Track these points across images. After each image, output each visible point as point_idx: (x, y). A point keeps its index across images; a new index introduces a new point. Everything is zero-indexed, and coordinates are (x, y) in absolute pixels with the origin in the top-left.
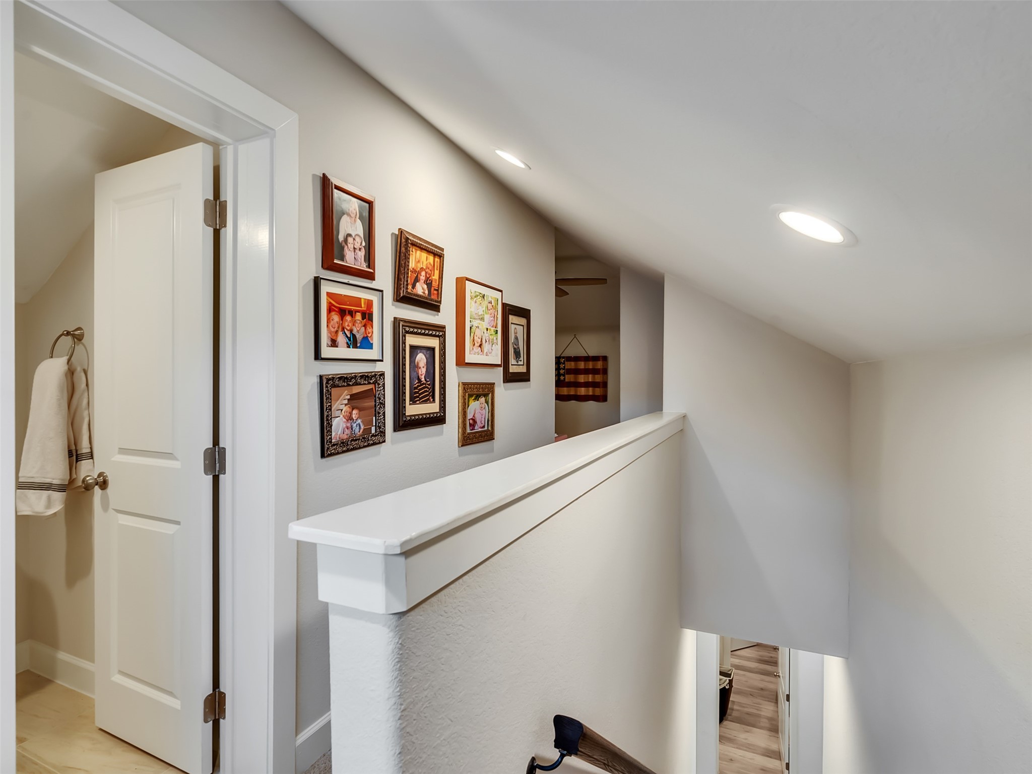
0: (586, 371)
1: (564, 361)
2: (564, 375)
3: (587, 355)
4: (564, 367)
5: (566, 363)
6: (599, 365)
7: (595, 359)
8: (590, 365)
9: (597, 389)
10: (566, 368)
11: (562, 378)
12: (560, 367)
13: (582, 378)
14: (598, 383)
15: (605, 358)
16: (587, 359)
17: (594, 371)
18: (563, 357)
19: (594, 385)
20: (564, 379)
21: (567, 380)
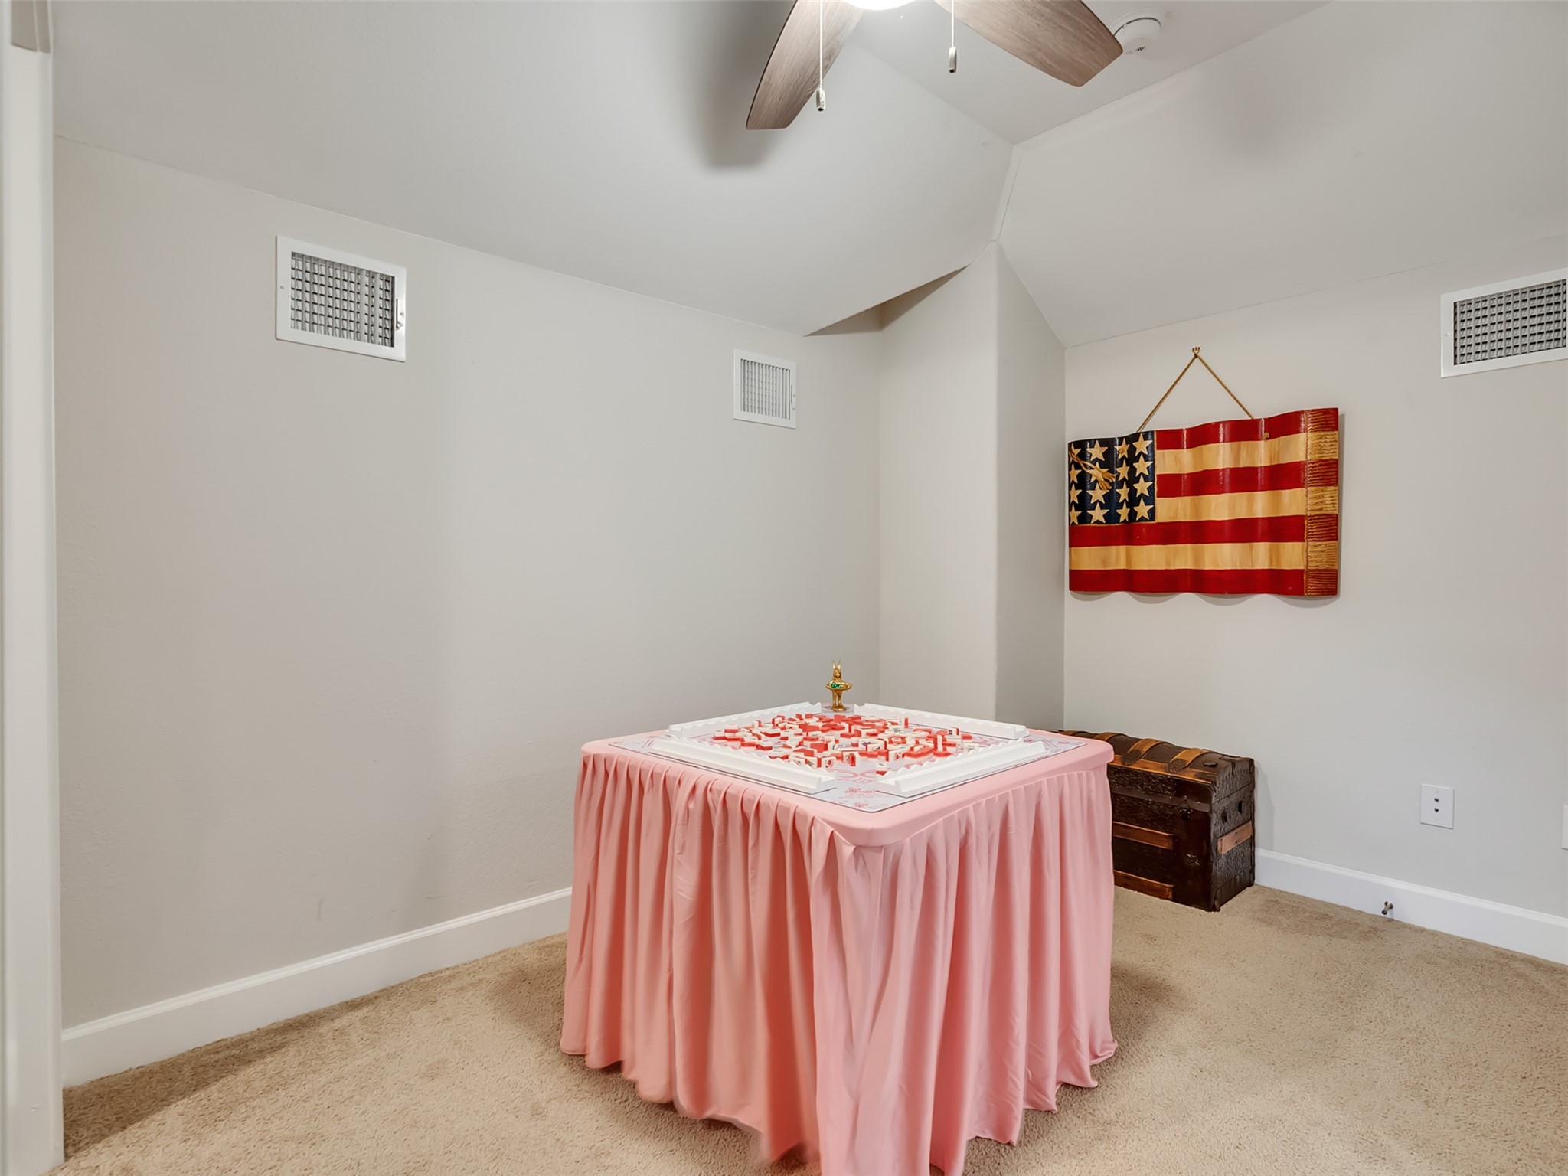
0: (1243, 480)
1: (1151, 448)
2: (1150, 501)
3: (1250, 418)
4: (1152, 469)
5: (1158, 453)
6: (1299, 448)
7: (1284, 425)
8: (1261, 454)
9: (1289, 545)
10: (1158, 472)
11: (1142, 510)
12: (1135, 469)
13: (1221, 507)
14: (1298, 520)
15: (1329, 420)
16: (1243, 431)
17: (1282, 477)
18: (1146, 436)
19: (1281, 529)
20: (1152, 512)
21: (1160, 518)
